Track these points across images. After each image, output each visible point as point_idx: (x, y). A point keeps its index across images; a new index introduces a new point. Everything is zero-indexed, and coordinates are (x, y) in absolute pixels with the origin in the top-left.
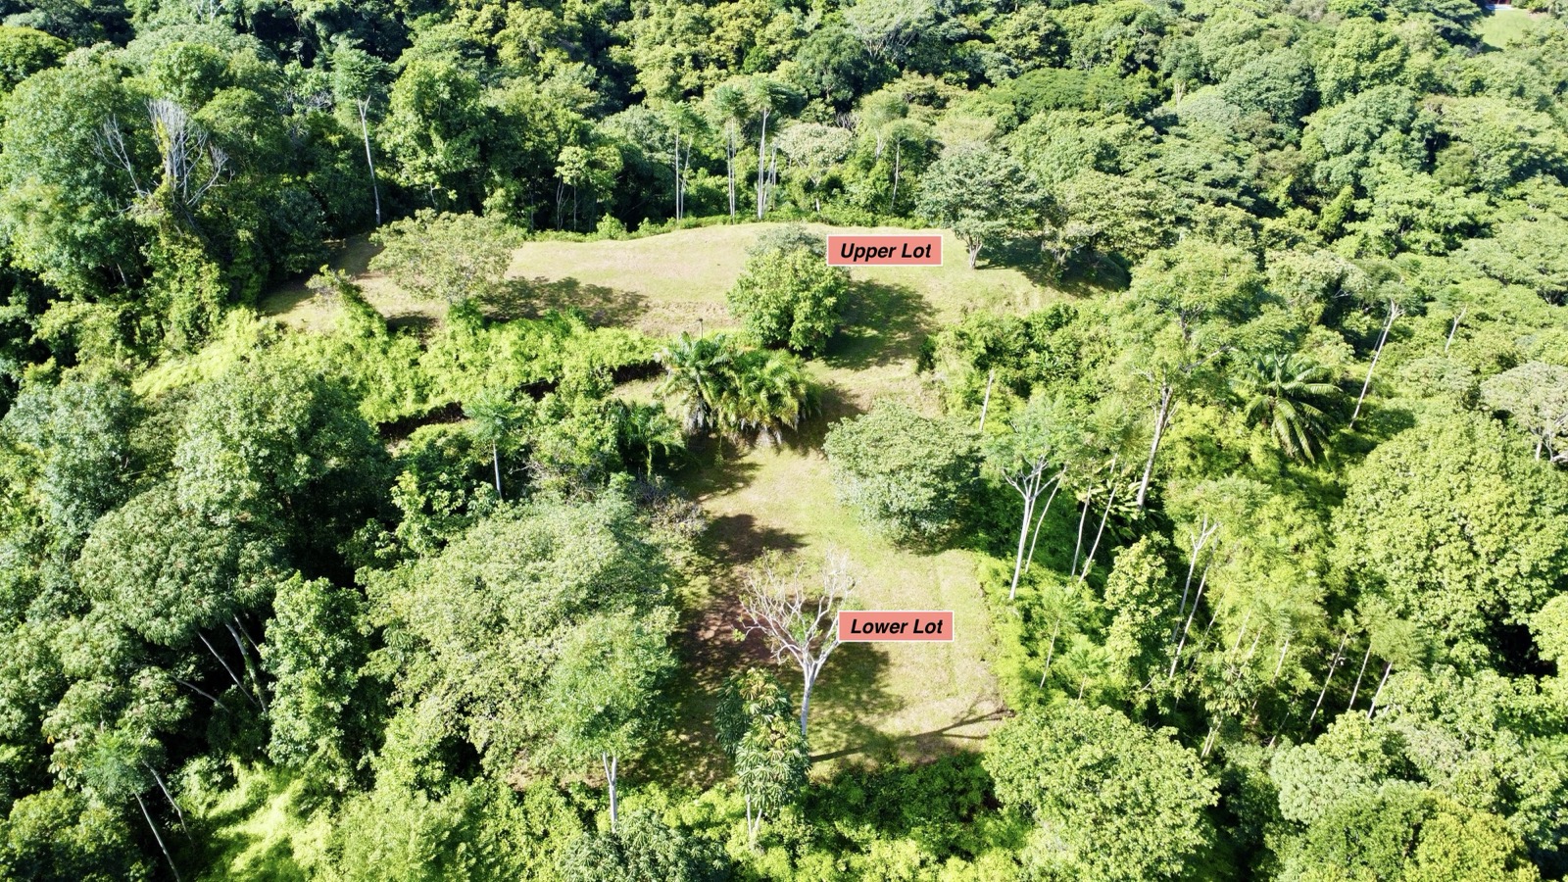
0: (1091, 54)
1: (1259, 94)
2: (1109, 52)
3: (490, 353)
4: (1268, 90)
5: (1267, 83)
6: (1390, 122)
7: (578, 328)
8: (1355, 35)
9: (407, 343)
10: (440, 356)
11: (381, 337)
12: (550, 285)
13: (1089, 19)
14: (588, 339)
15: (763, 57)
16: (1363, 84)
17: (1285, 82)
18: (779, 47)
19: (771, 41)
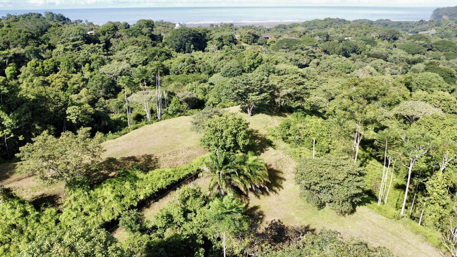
0: (176, 72)
1: (231, 73)
2: (181, 71)
3: (100, 201)
4: (233, 71)
5: (232, 69)
6: (270, 72)
7: (140, 174)
8: (249, 53)
9: (50, 211)
10: (72, 213)
11: (33, 213)
12: (104, 163)
13: (171, 63)
14: (147, 178)
15: (73, 89)
16: (256, 65)
17: (237, 68)
18: (78, 85)
19: (74, 84)
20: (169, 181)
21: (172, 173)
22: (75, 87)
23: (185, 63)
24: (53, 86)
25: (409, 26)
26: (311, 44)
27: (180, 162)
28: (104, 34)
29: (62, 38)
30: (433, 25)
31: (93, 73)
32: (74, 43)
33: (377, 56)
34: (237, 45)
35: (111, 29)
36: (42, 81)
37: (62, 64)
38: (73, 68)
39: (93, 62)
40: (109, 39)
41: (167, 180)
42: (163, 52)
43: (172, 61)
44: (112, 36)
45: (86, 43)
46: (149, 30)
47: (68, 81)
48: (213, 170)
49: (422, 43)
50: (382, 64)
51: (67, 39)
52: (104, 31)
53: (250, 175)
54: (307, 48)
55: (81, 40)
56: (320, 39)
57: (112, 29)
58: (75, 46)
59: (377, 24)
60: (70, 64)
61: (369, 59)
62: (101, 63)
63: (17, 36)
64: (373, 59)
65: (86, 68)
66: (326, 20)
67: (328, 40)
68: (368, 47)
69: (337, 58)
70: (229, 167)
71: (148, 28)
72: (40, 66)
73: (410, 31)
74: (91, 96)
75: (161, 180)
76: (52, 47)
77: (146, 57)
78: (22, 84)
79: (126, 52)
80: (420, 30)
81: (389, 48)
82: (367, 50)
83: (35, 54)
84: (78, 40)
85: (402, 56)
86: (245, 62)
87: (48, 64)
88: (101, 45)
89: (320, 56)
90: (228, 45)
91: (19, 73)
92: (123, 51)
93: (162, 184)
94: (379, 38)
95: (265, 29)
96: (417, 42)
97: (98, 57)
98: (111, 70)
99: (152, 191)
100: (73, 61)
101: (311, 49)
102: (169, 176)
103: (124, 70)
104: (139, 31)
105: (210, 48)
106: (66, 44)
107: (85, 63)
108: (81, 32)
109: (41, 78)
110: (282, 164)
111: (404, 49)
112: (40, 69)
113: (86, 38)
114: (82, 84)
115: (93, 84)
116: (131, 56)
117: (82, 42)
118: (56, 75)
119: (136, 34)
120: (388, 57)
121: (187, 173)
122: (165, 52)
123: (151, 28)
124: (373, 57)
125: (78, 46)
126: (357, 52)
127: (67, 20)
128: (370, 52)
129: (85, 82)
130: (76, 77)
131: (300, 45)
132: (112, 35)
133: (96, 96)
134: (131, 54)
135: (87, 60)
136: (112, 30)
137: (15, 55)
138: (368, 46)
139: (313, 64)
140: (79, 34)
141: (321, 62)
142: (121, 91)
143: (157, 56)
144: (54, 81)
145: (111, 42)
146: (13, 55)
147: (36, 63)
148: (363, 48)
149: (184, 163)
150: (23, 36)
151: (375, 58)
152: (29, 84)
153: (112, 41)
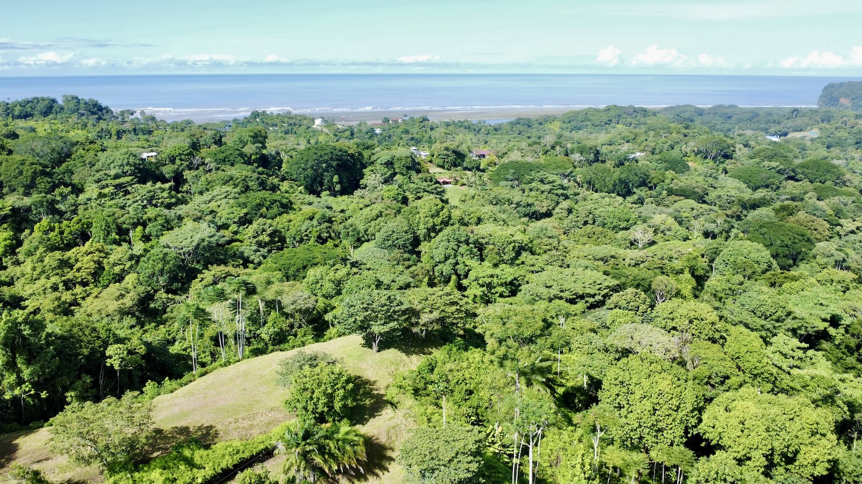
0: (298, 238)
1: (393, 242)
2: (307, 235)
4: (397, 239)
5: (395, 236)
13: (290, 221)
14: (208, 455)
15: (113, 274)
16: (438, 227)
17: (404, 234)
18: (122, 267)
19: (115, 264)
20: (236, 459)
21: (241, 448)
22: (117, 269)
23: (315, 222)
24: (78, 270)
25: (772, 120)
26: (560, 171)
27: (255, 432)
28: (173, 161)
29: (97, 171)
30: (818, 119)
31: (149, 244)
32: (117, 181)
33: (685, 194)
34: (420, 175)
35: (185, 153)
36: (59, 260)
37: (96, 227)
38: (114, 234)
39: (150, 225)
40: (182, 171)
41: (235, 457)
42: (276, 201)
43: (291, 216)
44: (187, 166)
45: (139, 182)
46: (257, 147)
47: (105, 260)
48: (288, 446)
49: (775, 166)
50: (693, 209)
51: (106, 174)
52: (173, 156)
53: (337, 452)
54: (551, 179)
55: (130, 175)
56: (582, 158)
57: (188, 151)
58: (118, 187)
59: (712, 115)
60: (109, 227)
61: (670, 198)
62: (163, 226)
63: (17, 171)
64: (677, 198)
65: (137, 234)
66: (608, 110)
67: (598, 160)
68: (670, 176)
69: (607, 199)
70: (308, 444)
71: (256, 145)
72: (57, 230)
73: (772, 130)
74: (144, 287)
75: (227, 457)
76: (78, 190)
77: (245, 211)
78: (24, 263)
79: (210, 197)
80: (791, 130)
81: (710, 176)
82: (667, 181)
83: (48, 208)
84: (125, 174)
85: (733, 193)
86: (418, 223)
87: (70, 227)
88: (167, 185)
89: (576, 194)
90: (404, 175)
91: (20, 243)
92: (207, 196)
93: (228, 462)
94: (696, 155)
95: (489, 127)
96: (766, 163)
97: (159, 215)
98: (181, 240)
99: (214, 472)
100: (114, 221)
101: (559, 181)
102: (238, 452)
103: (203, 240)
104: (238, 152)
105: (369, 182)
106: (104, 183)
107: (135, 225)
108: (131, 160)
109: (58, 254)
110: (398, 433)
111: (739, 178)
112: (56, 236)
113: (140, 171)
114: (129, 264)
115: (146, 268)
116: (219, 206)
117: (132, 180)
118: (83, 249)
119: (232, 158)
120: (707, 194)
121: (262, 447)
122: (279, 201)
123: (260, 145)
124: (677, 195)
125: (125, 187)
126: (649, 185)
127: (104, 111)
128: (672, 185)
129: (133, 262)
130: (119, 252)
131: (538, 175)
132: (187, 163)
133: (153, 288)
134: (219, 203)
135: (138, 220)
136: (188, 154)
137: (14, 210)
138: (670, 174)
139: (561, 211)
140: (128, 164)
141: (576, 207)
142: (196, 277)
143: (265, 209)
144: (80, 259)
145: (185, 177)
146: (10, 210)
147: (50, 227)
148: (660, 177)
149: (261, 433)
150: (28, 171)
151: (682, 198)
152: (36, 265)
153: (188, 175)
